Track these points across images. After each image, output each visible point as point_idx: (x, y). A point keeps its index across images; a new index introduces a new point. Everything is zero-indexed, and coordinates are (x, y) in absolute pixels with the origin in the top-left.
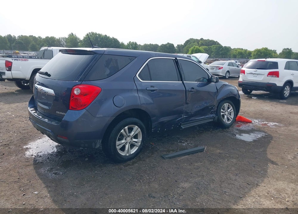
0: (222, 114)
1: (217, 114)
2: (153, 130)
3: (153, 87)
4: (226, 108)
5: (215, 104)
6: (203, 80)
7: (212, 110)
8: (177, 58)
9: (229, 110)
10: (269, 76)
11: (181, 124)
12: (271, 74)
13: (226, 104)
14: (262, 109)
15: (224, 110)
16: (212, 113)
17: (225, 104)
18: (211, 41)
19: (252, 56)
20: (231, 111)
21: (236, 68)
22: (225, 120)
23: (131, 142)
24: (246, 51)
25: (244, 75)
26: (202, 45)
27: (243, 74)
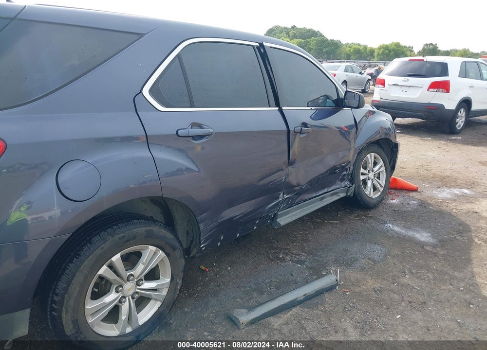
0: (362, 177)
1: (352, 181)
2: (203, 247)
3: (200, 126)
4: (370, 165)
5: (351, 160)
6: (325, 102)
7: (345, 173)
8: (265, 44)
9: (376, 169)
10: (431, 90)
11: (275, 215)
12: (434, 86)
13: (371, 155)
14: (423, 155)
15: (365, 168)
16: (343, 180)
17: (368, 156)
18: (309, 31)
19: (376, 57)
20: (381, 170)
21: (359, 75)
22: (369, 191)
23: (137, 293)
24: (365, 47)
25: (383, 89)
26: (295, 37)
27: (380, 86)
